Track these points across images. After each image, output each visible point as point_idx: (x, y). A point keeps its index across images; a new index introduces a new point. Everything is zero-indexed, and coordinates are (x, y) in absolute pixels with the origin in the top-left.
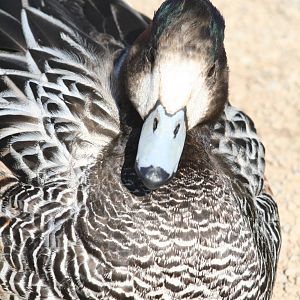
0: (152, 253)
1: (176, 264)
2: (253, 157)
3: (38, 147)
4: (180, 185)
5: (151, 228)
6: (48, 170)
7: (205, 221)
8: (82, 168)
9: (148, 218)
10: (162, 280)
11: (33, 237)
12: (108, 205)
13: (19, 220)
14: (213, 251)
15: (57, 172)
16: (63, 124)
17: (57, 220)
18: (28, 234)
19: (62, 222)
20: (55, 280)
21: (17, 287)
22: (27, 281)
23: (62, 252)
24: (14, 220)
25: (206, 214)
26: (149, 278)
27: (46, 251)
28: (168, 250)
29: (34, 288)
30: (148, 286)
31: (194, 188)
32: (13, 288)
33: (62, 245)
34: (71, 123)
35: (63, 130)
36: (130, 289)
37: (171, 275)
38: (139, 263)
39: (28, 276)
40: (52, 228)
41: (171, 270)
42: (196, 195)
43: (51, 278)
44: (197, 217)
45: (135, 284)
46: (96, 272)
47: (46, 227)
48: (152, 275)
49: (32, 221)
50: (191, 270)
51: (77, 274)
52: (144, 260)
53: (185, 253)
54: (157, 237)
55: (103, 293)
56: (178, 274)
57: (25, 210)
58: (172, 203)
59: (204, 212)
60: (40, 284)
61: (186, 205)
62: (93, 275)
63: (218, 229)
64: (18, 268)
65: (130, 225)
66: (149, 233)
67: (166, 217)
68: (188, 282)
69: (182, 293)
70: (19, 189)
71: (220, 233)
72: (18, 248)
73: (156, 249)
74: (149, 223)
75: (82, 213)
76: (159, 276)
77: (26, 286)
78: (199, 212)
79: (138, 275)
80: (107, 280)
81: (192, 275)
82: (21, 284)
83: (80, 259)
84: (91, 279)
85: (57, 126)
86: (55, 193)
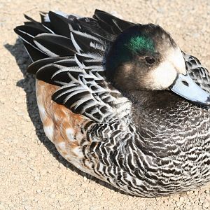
0: (178, 147)
1: (191, 148)
2: (204, 76)
3: (97, 109)
4: (180, 111)
5: (175, 136)
6: (107, 118)
7: (198, 123)
8: (126, 117)
9: (172, 132)
10: (187, 158)
11: (112, 150)
12: (148, 132)
13: (103, 143)
14: (206, 135)
15: (111, 117)
16: (103, 94)
17: (123, 140)
18: (110, 149)
19: (126, 140)
20: (130, 169)
21: (110, 174)
22: (115, 170)
23: (130, 155)
24: (100, 143)
25: (197, 119)
26: (180, 159)
27: (122, 156)
28: (186, 143)
29: (119, 173)
30: (181, 163)
31: (187, 109)
32: (108, 175)
33: (130, 152)
34: (106, 93)
35: (104, 97)
36: (172, 166)
37: (190, 154)
38: (173, 153)
39: (115, 168)
40: (122, 145)
41: (190, 152)
42: (189, 112)
43: (128, 169)
44: (193, 122)
45: (174, 163)
46: (153, 163)
47: (118, 144)
48: (182, 156)
49: (110, 142)
50: (199, 148)
51: (142, 166)
52: (175, 151)
53: (194, 142)
54: (179, 139)
55: (159, 172)
56: (193, 152)
57: (104, 137)
58: (180, 121)
59: (196, 118)
60: (122, 171)
61: (187, 119)
62: (151, 165)
63: (205, 123)
64: (108, 165)
65: (164, 138)
66: (174, 138)
67: (180, 128)
68: (198, 154)
69: (197, 160)
70: (97, 127)
71: (207, 125)
72: (106, 156)
73: (180, 145)
74: (173, 134)
75: (136, 136)
76: (185, 157)
77: (115, 173)
78: (193, 120)
79: (175, 159)
80: (159, 165)
81: (200, 150)
82: (112, 172)
83: (142, 158)
84: (150, 167)
85: (100, 96)
86: (116, 126)
